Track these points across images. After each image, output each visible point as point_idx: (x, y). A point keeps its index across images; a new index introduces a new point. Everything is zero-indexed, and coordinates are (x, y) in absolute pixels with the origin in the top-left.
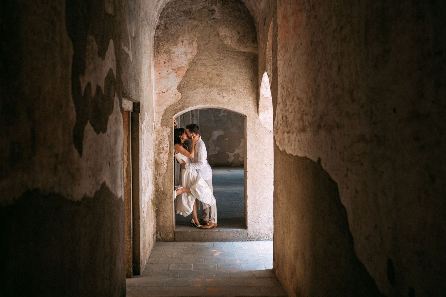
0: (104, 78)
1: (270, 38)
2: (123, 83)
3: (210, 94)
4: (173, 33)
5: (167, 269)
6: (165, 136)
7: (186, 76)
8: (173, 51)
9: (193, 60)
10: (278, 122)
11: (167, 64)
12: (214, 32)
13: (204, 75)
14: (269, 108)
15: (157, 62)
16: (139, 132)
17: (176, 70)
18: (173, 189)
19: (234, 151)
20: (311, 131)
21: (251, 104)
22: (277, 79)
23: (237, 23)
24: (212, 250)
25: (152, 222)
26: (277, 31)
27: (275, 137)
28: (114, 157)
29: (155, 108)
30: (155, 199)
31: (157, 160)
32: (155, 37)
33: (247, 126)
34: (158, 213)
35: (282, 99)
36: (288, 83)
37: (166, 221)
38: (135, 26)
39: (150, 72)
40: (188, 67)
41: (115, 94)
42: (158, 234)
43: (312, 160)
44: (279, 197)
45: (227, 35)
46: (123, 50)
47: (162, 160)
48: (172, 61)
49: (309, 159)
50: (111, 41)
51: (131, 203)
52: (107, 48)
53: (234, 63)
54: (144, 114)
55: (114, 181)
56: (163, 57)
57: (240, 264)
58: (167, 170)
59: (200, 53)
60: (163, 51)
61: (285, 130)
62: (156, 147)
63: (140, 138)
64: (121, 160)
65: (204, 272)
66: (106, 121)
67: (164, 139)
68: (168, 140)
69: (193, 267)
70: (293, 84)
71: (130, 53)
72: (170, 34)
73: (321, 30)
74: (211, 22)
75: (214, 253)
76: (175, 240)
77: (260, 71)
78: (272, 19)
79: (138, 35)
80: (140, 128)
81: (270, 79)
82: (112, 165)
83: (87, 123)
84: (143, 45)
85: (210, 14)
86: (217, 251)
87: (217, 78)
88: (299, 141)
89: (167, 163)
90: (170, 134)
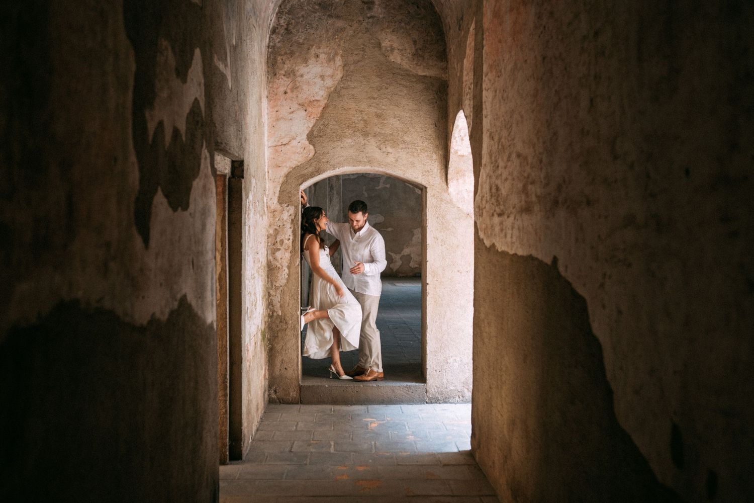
0: (185, 115)
1: (470, 52)
2: (217, 125)
3: (364, 148)
4: (301, 41)
5: (287, 450)
6: (286, 221)
7: (322, 116)
8: (301, 72)
9: (335, 89)
10: (483, 197)
11: (289, 94)
12: (372, 41)
13: (354, 116)
14: (466, 173)
15: (271, 91)
16: (241, 213)
17: (306, 105)
18: (299, 313)
19: (402, 250)
20: (541, 211)
21: (435, 167)
22: (481, 123)
23: (413, 24)
24: (366, 418)
25: (262, 369)
26: (483, 39)
27: (477, 222)
28: (200, 253)
29: (268, 172)
30: (267, 330)
31: (271, 262)
32: (268, 47)
33: (428, 205)
34: (272, 354)
35: (491, 156)
36: (501, 130)
37: (286, 368)
38: (237, 26)
39: (260, 109)
40: (326, 101)
41: (202, 143)
42: (272, 391)
43: (542, 261)
44: (483, 326)
45: (394, 45)
46: (217, 68)
47: (280, 261)
48: (298, 90)
49: (537, 259)
50: (197, 52)
51: (227, 335)
52: (191, 63)
53: (406, 94)
54: (250, 181)
55: (200, 294)
56: (283, 83)
57: (415, 442)
58: (288, 280)
59: (347, 76)
60: (283, 72)
61: (495, 211)
62: (270, 239)
63: (243, 222)
64: (212, 259)
65: (352, 455)
66: (189, 189)
67: (284, 225)
68: (291, 228)
69: (332, 446)
70: (510, 130)
71: (228, 73)
72: (295, 42)
73: (560, 37)
74: (367, 23)
75: (369, 424)
76: (301, 400)
77: (451, 109)
78: (474, 20)
79: (241, 43)
80: (243, 206)
81: (468, 123)
82: (198, 267)
83: (156, 190)
84: (249, 61)
85: (365, 8)
86: (375, 420)
87: (376, 121)
88: (519, 229)
89: (289, 267)
90: (293, 217)
